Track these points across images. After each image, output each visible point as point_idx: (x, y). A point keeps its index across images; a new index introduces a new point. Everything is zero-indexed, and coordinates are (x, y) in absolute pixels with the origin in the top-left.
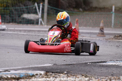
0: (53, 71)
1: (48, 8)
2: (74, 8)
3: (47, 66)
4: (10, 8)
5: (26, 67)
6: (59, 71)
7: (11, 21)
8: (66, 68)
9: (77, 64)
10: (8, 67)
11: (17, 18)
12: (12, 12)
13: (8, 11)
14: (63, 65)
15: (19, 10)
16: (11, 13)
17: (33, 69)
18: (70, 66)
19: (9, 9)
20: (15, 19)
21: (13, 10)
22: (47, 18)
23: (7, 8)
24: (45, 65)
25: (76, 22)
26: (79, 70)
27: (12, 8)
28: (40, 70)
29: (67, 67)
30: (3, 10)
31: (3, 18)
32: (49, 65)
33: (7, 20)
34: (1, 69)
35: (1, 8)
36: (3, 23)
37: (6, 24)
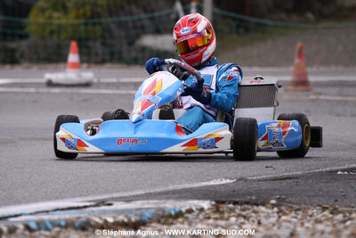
0: (237, 200)
1: (214, 14)
2: (288, 11)
3: (219, 185)
4: (103, 20)
5: (158, 190)
6: (254, 198)
7: (107, 57)
8: (275, 190)
9: (306, 177)
10: (106, 192)
11: (125, 47)
12: (110, 31)
13: (98, 28)
14: (266, 180)
15: (130, 25)
16: (106, 35)
17: (177, 195)
18: (284, 183)
19: (100, 24)
20: (120, 53)
21: (113, 27)
23: (96, 20)
24: (212, 183)
25: (296, 54)
26: (313, 193)
27: (110, 20)
28: (199, 199)
29: (277, 185)
30: (82, 28)
31: (84, 50)
32: (225, 181)
33: (97, 54)
34: (86, 199)
35: (76, 21)
36: (85, 65)
37: (93, 66)
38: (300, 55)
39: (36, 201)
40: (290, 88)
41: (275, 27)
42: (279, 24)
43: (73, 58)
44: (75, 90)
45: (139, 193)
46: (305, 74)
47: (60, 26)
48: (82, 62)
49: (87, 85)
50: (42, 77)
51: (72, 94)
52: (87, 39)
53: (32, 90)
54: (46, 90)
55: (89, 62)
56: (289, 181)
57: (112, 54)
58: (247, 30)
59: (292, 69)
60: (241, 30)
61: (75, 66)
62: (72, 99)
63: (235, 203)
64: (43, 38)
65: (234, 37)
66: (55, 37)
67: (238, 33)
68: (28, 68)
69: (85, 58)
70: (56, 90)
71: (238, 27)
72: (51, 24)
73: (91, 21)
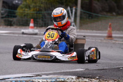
0: (85, 76)
1: (81, 12)
2: (107, 12)
3: (79, 71)
4: (42, 12)
5: (58, 72)
6: (91, 76)
7: (44, 25)
8: (98, 73)
9: (109, 69)
10: (40, 71)
12: (45, 16)
13: (41, 15)
14: (95, 70)
16: (44, 17)
17: (64, 74)
18: (102, 71)
19: (42, 13)
21: (46, 15)
22: (80, 22)
23: (40, 12)
24: (77, 70)
26: (111, 75)
27: (45, 12)
29: (99, 72)
30: (35, 14)
31: (36, 22)
32: (81, 70)
33: (40, 24)
34: (33, 74)
35: (33, 12)
36: (36, 27)
37: (38, 28)
38: (110, 27)
39: (16, 74)
40: (106, 38)
41: (102, 17)
42: (103, 16)
43: (32, 25)
44: (32, 36)
45: (51, 72)
46: (111, 34)
47: (27, 13)
48: (35, 26)
49: (36, 34)
50: (20, 31)
51: (30, 37)
52: (37, 18)
53: (17, 35)
54: (21, 35)
55: (37, 26)
56: (103, 71)
57: (45, 24)
58: (92, 18)
59: (107, 31)
60: (90, 18)
61: (32, 28)
62: (30, 39)
64: (22, 17)
65: (88, 20)
66: (26, 17)
67: (89, 18)
68: (16, 27)
69: (36, 25)
70: (25, 36)
71: (89, 16)
72: (25, 13)
73: (38, 12)
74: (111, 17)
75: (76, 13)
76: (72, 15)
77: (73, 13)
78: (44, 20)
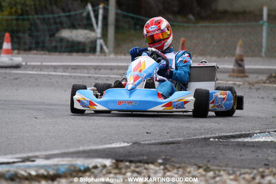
0: (133, 159)
1: (117, 14)
2: (174, 13)
3: (118, 148)
4: (30, 17)
5: (72, 150)
6: (145, 158)
7: (34, 46)
8: (162, 152)
9: (186, 142)
10: (31, 151)
11: (47, 38)
12: (35, 25)
13: (26, 23)
14: (154, 144)
15: (52, 21)
16: (33, 28)
17: (86, 155)
18: (169, 147)
19: (29, 20)
20: (43, 43)
21: (38, 22)
22: (116, 38)
23: (25, 17)
24: (113, 145)
26: (190, 155)
27: (36, 16)
28: (103, 158)
29: (163, 148)
30: (14, 22)
31: (16, 40)
32: (123, 145)
33: (25, 43)
35: (10, 17)
36: (16, 52)
37: (22, 52)
38: (183, 47)
43: (6, 45)
44: (7, 71)
45: (56, 152)
48: (13, 49)
49: (17, 67)
51: (5, 73)
52: (18, 31)
55: (18, 49)
56: (173, 145)
57: (37, 43)
61: (8, 52)
62: (5, 78)
63: (131, 162)
65: (132, 32)
67: (135, 29)
69: (16, 46)
71: (136, 24)
73: (21, 17)
74: (186, 25)
75: (105, 18)
76: (97, 23)
77: (100, 17)
78: (35, 34)
